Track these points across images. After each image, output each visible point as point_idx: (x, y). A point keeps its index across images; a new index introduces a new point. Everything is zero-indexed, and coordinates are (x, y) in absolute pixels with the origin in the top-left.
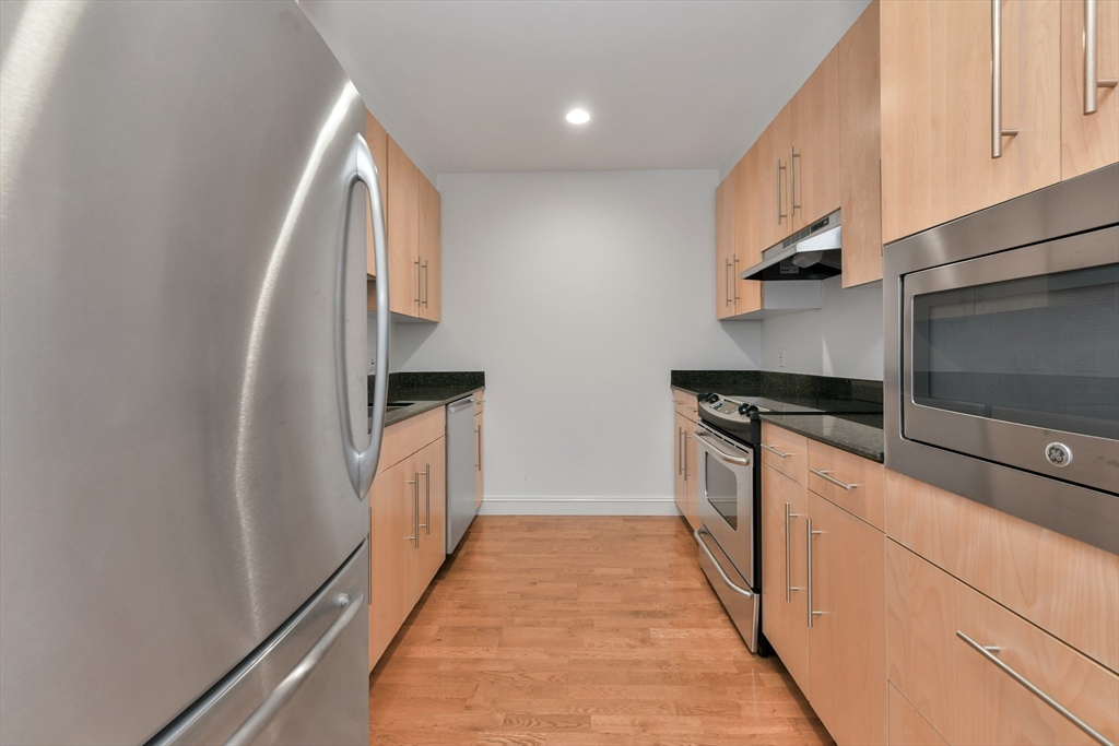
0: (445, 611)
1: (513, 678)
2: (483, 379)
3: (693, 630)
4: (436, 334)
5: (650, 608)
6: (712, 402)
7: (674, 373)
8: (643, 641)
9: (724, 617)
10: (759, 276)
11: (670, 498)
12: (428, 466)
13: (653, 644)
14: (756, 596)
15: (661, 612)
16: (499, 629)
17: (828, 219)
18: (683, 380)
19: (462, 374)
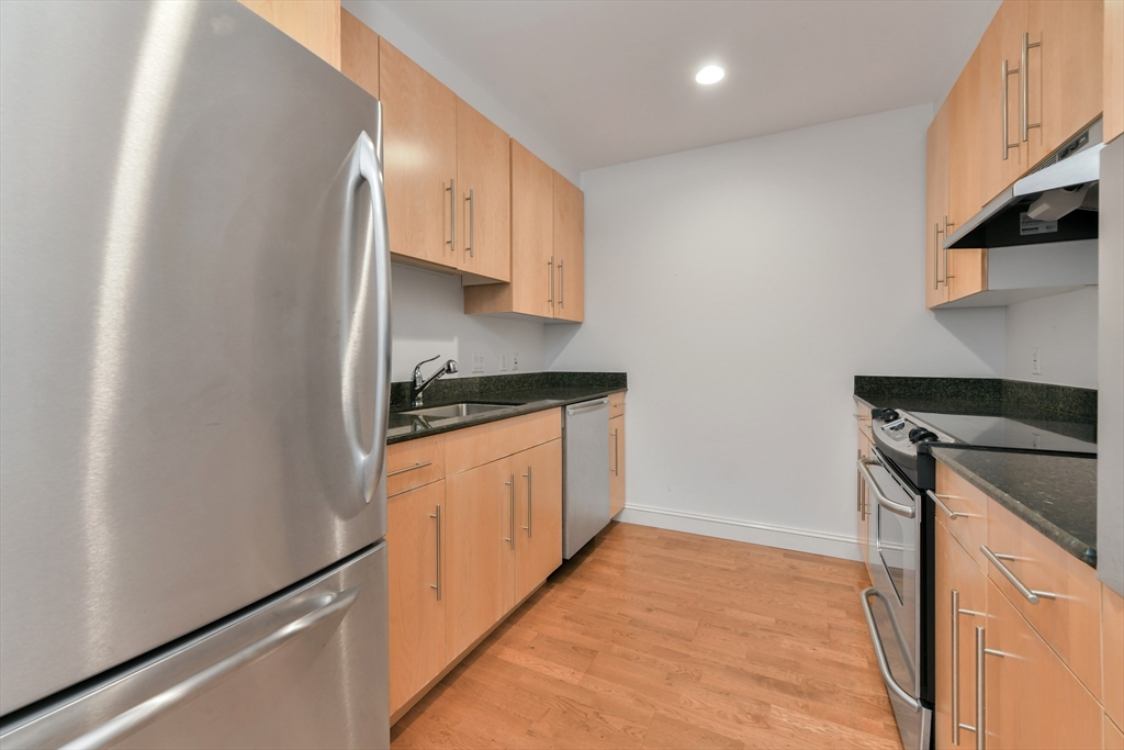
0: (553, 618)
1: (586, 714)
2: (626, 380)
3: (834, 727)
4: (580, 334)
5: (782, 677)
6: (888, 421)
7: (858, 380)
8: (757, 719)
9: (889, 720)
10: (967, 242)
11: (853, 538)
12: (530, 469)
13: (769, 727)
14: (926, 713)
15: (795, 687)
16: (594, 652)
17: (1086, 135)
18: (868, 388)
19: (604, 374)
